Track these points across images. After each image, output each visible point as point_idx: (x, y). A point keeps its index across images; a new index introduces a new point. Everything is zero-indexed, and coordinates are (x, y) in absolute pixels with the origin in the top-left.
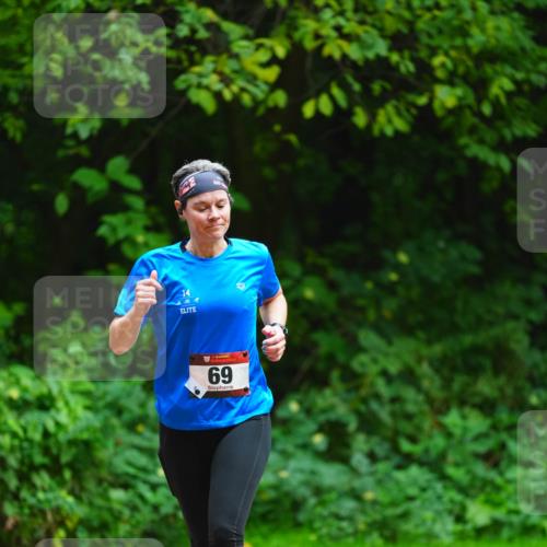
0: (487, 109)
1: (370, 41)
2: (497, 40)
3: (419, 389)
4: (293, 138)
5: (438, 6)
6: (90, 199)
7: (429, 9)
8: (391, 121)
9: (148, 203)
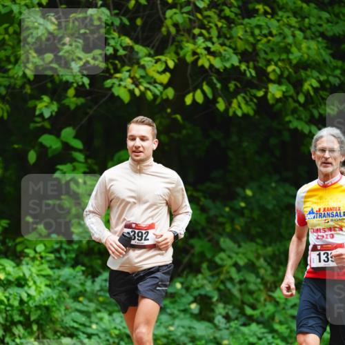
0: (302, 99)
1: (227, 56)
2: (308, 55)
3: (258, 275)
4: (179, 117)
5: (271, 34)
6: (50, 154)
7: (265, 36)
8: (241, 107)
9: (87, 157)
